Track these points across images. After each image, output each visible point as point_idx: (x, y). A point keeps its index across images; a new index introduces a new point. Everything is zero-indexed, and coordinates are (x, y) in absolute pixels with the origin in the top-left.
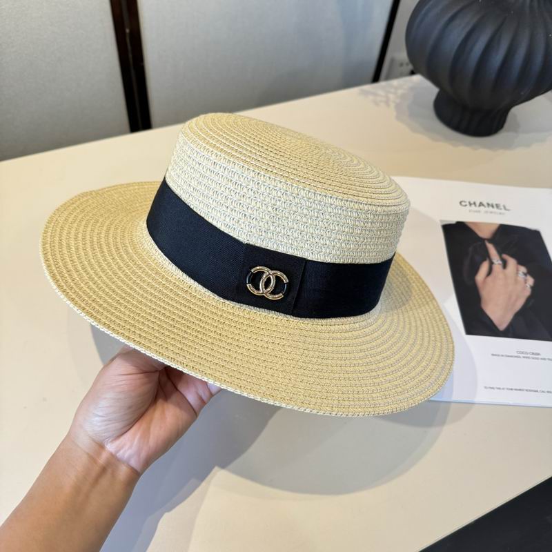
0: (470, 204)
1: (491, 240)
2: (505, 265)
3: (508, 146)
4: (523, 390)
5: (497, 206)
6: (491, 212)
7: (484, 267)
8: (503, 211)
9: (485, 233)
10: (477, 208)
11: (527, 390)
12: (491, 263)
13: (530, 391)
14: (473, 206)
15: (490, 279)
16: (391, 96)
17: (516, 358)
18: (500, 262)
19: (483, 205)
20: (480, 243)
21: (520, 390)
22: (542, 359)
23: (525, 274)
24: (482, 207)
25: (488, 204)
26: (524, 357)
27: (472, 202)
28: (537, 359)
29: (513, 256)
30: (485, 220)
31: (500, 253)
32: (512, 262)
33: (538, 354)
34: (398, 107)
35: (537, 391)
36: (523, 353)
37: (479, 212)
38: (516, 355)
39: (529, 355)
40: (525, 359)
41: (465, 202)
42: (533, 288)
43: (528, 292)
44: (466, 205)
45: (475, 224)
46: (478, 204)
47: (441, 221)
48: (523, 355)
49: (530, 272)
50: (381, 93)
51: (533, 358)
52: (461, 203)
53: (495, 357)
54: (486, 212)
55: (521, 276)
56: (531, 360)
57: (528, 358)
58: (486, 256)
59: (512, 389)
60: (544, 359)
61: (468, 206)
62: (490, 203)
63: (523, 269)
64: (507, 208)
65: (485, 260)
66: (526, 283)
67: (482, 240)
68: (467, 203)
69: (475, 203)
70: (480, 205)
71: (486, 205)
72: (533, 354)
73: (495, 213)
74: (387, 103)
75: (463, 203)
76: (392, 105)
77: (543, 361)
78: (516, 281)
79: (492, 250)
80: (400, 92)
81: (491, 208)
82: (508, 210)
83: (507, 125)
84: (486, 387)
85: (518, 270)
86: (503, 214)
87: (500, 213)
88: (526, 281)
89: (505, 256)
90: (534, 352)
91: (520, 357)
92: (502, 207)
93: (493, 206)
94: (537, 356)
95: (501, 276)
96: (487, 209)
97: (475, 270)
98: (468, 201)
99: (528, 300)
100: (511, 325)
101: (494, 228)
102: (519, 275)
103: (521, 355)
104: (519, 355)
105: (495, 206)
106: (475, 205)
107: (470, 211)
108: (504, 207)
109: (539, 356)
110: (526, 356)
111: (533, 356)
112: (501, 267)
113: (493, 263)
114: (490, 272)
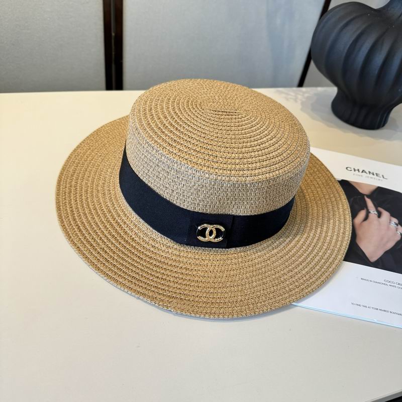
0: (355, 170)
1: (369, 196)
2: (380, 215)
4: (388, 311)
5: (377, 175)
6: (371, 178)
7: (362, 214)
8: (382, 178)
9: (365, 191)
10: (360, 173)
12: (368, 213)
15: (366, 223)
17: (383, 285)
18: (376, 213)
19: (365, 172)
20: (360, 197)
21: (384, 311)
23: (397, 225)
25: (370, 172)
27: (356, 169)
30: (366, 182)
31: (376, 206)
36: (390, 282)
37: (361, 176)
38: (384, 282)
39: (395, 285)
40: (392, 287)
41: (351, 168)
43: (398, 237)
44: (351, 170)
45: (357, 183)
46: (361, 171)
48: (390, 284)
51: (399, 288)
52: (347, 168)
53: (363, 281)
54: (367, 177)
56: (397, 289)
57: (395, 287)
59: (377, 309)
61: (353, 171)
62: (372, 172)
63: (395, 220)
64: (385, 177)
66: (397, 231)
67: (362, 195)
68: (353, 169)
69: (358, 170)
70: (362, 172)
71: (368, 173)
72: (399, 284)
73: (374, 178)
74: (295, 100)
75: (348, 169)
78: (388, 228)
79: (370, 203)
81: (371, 175)
82: (386, 179)
84: (353, 304)
85: (390, 220)
86: (382, 181)
87: (379, 180)
88: (397, 229)
89: (380, 209)
91: (387, 285)
92: (381, 176)
93: (373, 174)
95: (376, 222)
96: (368, 175)
100: (381, 259)
101: (373, 188)
102: (392, 224)
103: (388, 284)
104: (386, 283)
105: (375, 174)
106: (359, 172)
107: (354, 174)
108: (383, 176)
110: (392, 284)
111: (399, 286)
112: (376, 216)
113: (370, 212)
114: (366, 218)
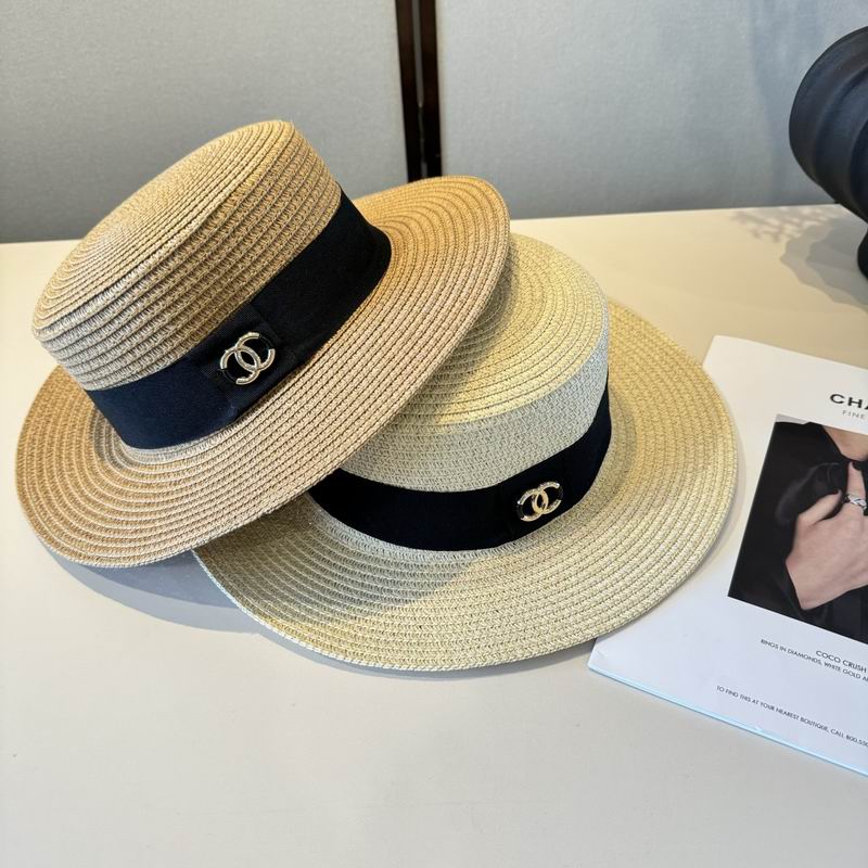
4: (796, 717)
7: (826, 504)
10: (861, 411)
11: (803, 719)
12: (844, 500)
14: (855, 406)
15: (827, 523)
17: (810, 662)
18: (864, 503)
20: (835, 463)
21: (790, 715)
26: (828, 665)
27: (856, 399)
28: (856, 676)
33: (861, 669)
37: (863, 417)
38: (813, 656)
39: (840, 665)
40: (829, 669)
41: (842, 397)
44: (841, 402)
45: (842, 432)
47: (779, 416)
48: (828, 661)
51: (847, 672)
52: (832, 397)
56: (840, 673)
57: (838, 668)
58: (840, 486)
59: (773, 708)
61: (847, 404)
67: (845, 461)
68: (846, 401)
69: (860, 403)
72: (850, 665)
75: (836, 398)
76: (784, 240)
79: (856, 479)
84: (719, 688)
90: (853, 662)
91: (819, 661)
94: (856, 671)
95: (854, 525)
98: (848, 396)
100: (829, 606)
103: (823, 660)
104: (819, 658)
106: (860, 406)
107: (844, 412)
109: (862, 674)
110: (833, 663)
111: (850, 669)
112: (861, 511)
113: (848, 501)
114: (834, 513)
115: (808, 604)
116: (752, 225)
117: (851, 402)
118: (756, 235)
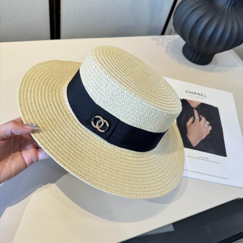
1: (196, 109)
2: (200, 119)
3: (211, 71)
5: (202, 95)
6: (198, 97)
7: (191, 120)
8: (204, 97)
9: (194, 105)
10: (193, 95)
11: (200, 173)
12: (195, 118)
13: (202, 173)
14: (191, 93)
15: (193, 124)
16: (165, 42)
17: (198, 159)
18: (198, 118)
19: (196, 94)
20: (191, 109)
21: (197, 172)
22: (209, 161)
23: (208, 125)
24: (195, 94)
25: (198, 94)
26: (201, 159)
27: (191, 92)
28: (207, 161)
29: (204, 116)
30: (195, 100)
31: (199, 114)
32: (203, 119)
33: (208, 159)
34: (167, 47)
35: (204, 174)
36: (201, 157)
37: (193, 96)
38: (198, 158)
39: (204, 159)
40: (202, 160)
41: (188, 91)
42: (211, 131)
43: (208, 132)
44: (188, 93)
45: (190, 101)
46: (193, 93)
49: (211, 124)
50: (161, 40)
51: (205, 160)
52: (186, 91)
53: (189, 157)
54: (197, 97)
55: (206, 125)
56: (204, 161)
57: (203, 160)
58: (193, 115)
59: (194, 172)
60: (210, 161)
63: (208, 123)
64: (206, 96)
65: (192, 116)
67: (192, 108)
68: (189, 92)
69: (192, 92)
70: (194, 94)
71: (197, 94)
72: (205, 158)
73: (200, 97)
74: (163, 45)
75: (187, 92)
76: (165, 46)
77: (209, 162)
78: (204, 127)
79: (196, 113)
80: (169, 41)
81: (199, 96)
82: (206, 97)
83: (212, 62)
85: (205, 123)
86: (204, 99)
87: (202, 98)
88: (208, 128)
89: (201, 116)
90: (206, 158)
92: (204, 96)
93: (200, 95)
94: (207, 160)
95: (198, 124)
96: (197, 95)
97: (187, 120)
98: (189, 91)
99: (208, 136)
100: (198, 145)
101: (198, 104)
105: (201, 95)
107: (189, 95)
108: (205, 96)
109: (208, 160)
110: (202, 159)
111: (205, 159)
112: (198, 120)
114: (193, 122)
115: (194, 145)
116: (156, 41)
117: (190, 92)
118: (158, 44)
